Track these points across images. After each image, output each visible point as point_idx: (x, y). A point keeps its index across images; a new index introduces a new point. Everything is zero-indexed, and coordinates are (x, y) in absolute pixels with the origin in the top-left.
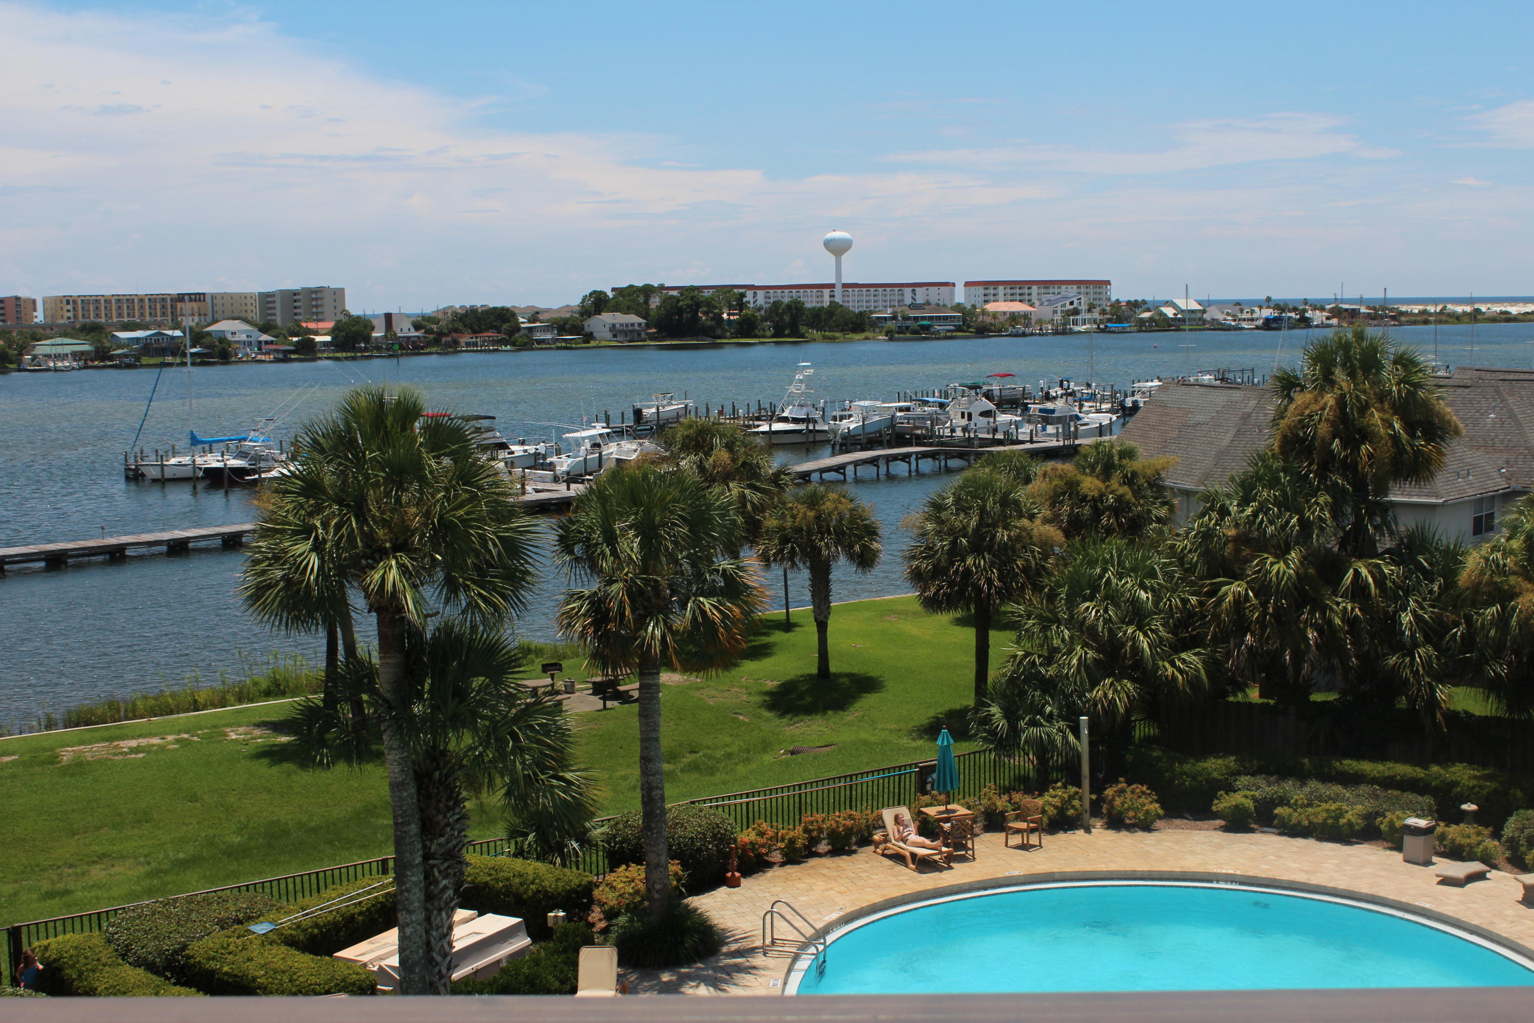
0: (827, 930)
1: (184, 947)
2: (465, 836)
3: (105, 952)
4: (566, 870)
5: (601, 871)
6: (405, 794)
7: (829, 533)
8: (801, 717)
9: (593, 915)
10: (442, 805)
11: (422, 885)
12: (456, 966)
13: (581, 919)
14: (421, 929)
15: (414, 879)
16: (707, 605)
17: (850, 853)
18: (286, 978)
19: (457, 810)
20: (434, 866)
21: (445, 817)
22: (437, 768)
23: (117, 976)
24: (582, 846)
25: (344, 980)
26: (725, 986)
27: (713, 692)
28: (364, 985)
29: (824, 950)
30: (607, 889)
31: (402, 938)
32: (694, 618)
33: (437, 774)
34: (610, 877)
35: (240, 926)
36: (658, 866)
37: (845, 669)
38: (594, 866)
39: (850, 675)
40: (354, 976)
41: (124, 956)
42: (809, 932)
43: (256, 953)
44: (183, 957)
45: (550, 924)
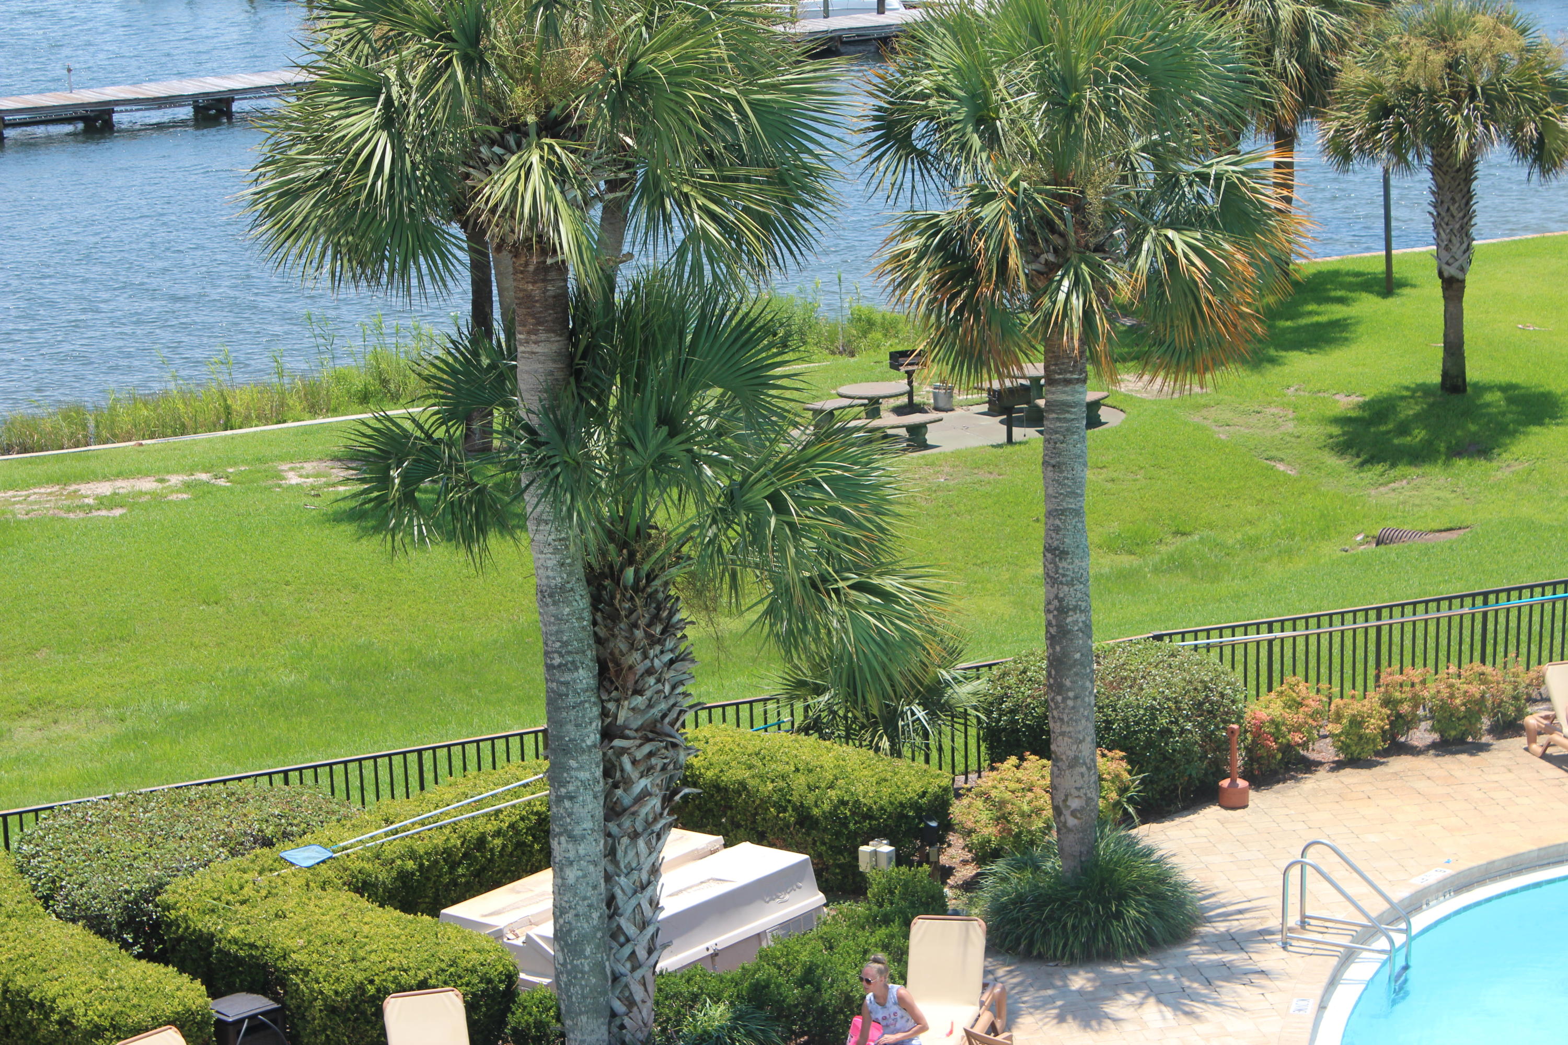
0: (1416, 904)
1: (158, 888)
2: (686, 695)
3: (12, 891)
4: (902, 765)
5: (973, 766)
6: (567, 610)
7: (1473, 96)
8: (1401, 469)
9: (951, 851)
10: (639, 634)
11: (599, 788)
12: (665, 946)
13: (926, 859)
14: (596, 874)
15: (584, 775)
16: (1180, 246)
17: (1479, 748)
18: (344, 954)
19: (669, 644)
20: (623, 751)
21: (645, 656)
22: (631, 561)
23: (31, 936)
24: (932, 716)
25: (453, 963)
26: (1198, 1007)
27: (1228, 415)
28: (493, 974)
29: (1407, 944)
30: (979, 803)
31: (560, 889)
32: (1154, 275)
33: (630, 572)
34: (988, 780)
35: (266, 850)
36: (1074, 762)
37: (1501, 376)
38: (959, 758)
39: (1506, 388)
40: (475, 955)
41: (46, 900)
42: (1377, 906)
43: (291, 904)
44: (157, 906)
45: (864, 865)
